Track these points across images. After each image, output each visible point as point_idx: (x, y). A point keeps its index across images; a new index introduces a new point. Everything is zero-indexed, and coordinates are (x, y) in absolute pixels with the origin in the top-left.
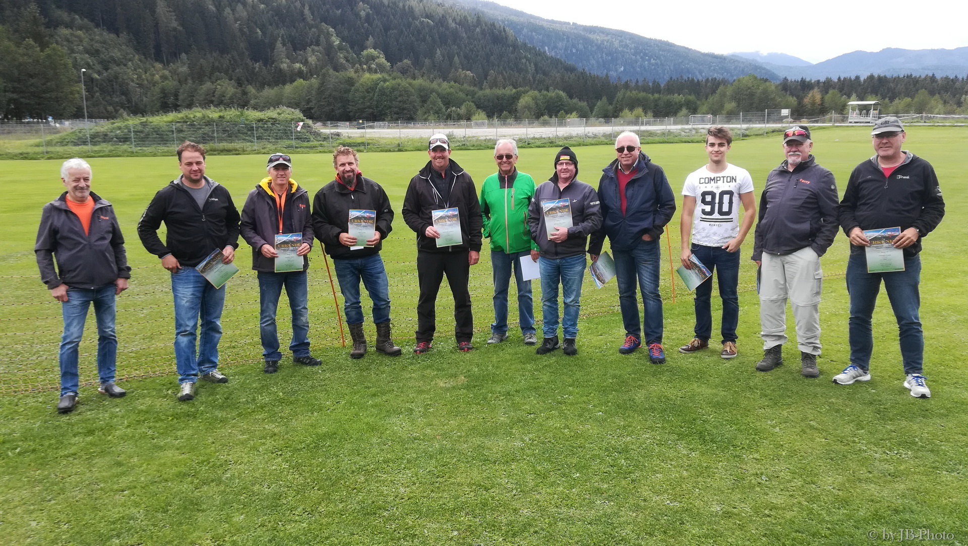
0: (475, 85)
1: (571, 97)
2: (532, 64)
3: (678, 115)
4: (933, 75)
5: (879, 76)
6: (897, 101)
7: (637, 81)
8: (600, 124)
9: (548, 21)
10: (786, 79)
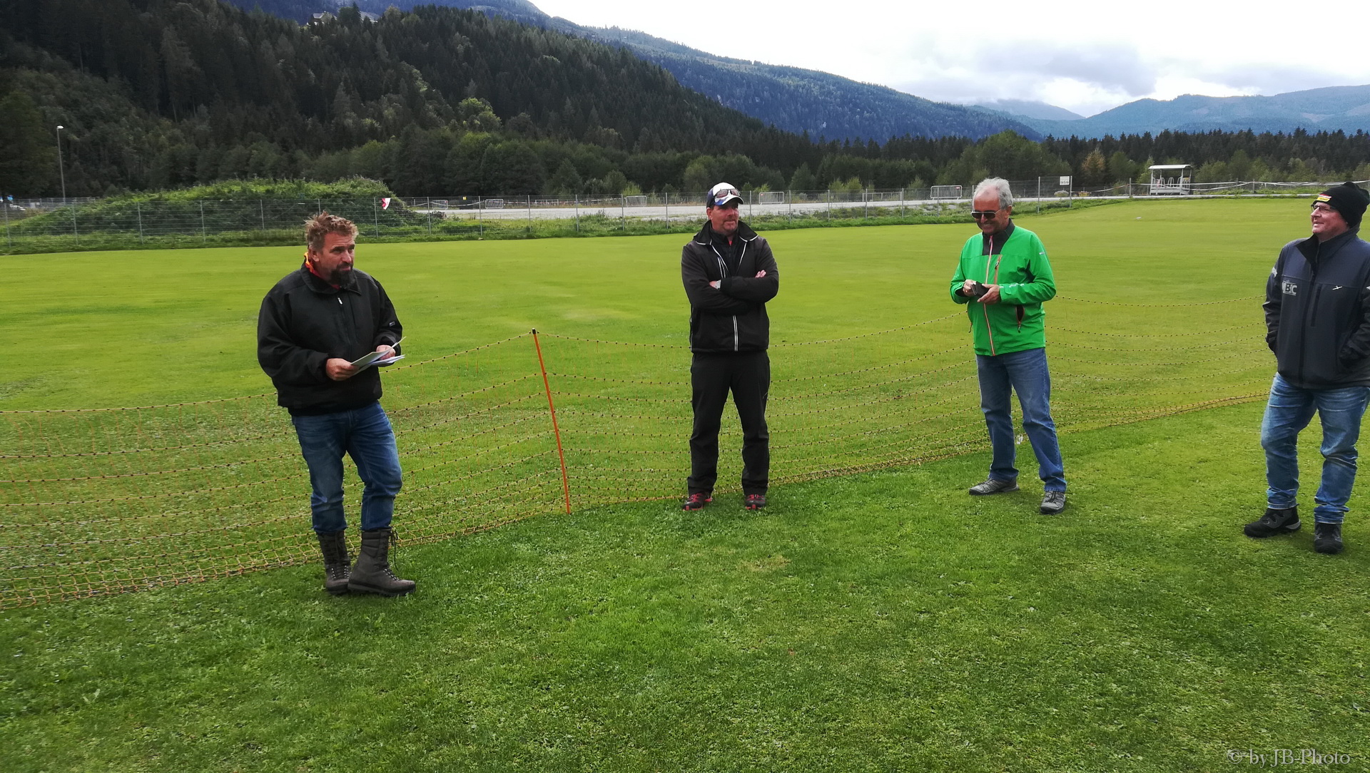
0: (622, 148)
1: (757, 163)
2: (701, 119)
3: (909, 188)
4: (1250, 130)
5: (1176, 133)
6: (1205, 166)
7: (847, 142)
8: (803, 200)
9: (720, 59)
10: (1050, 137)
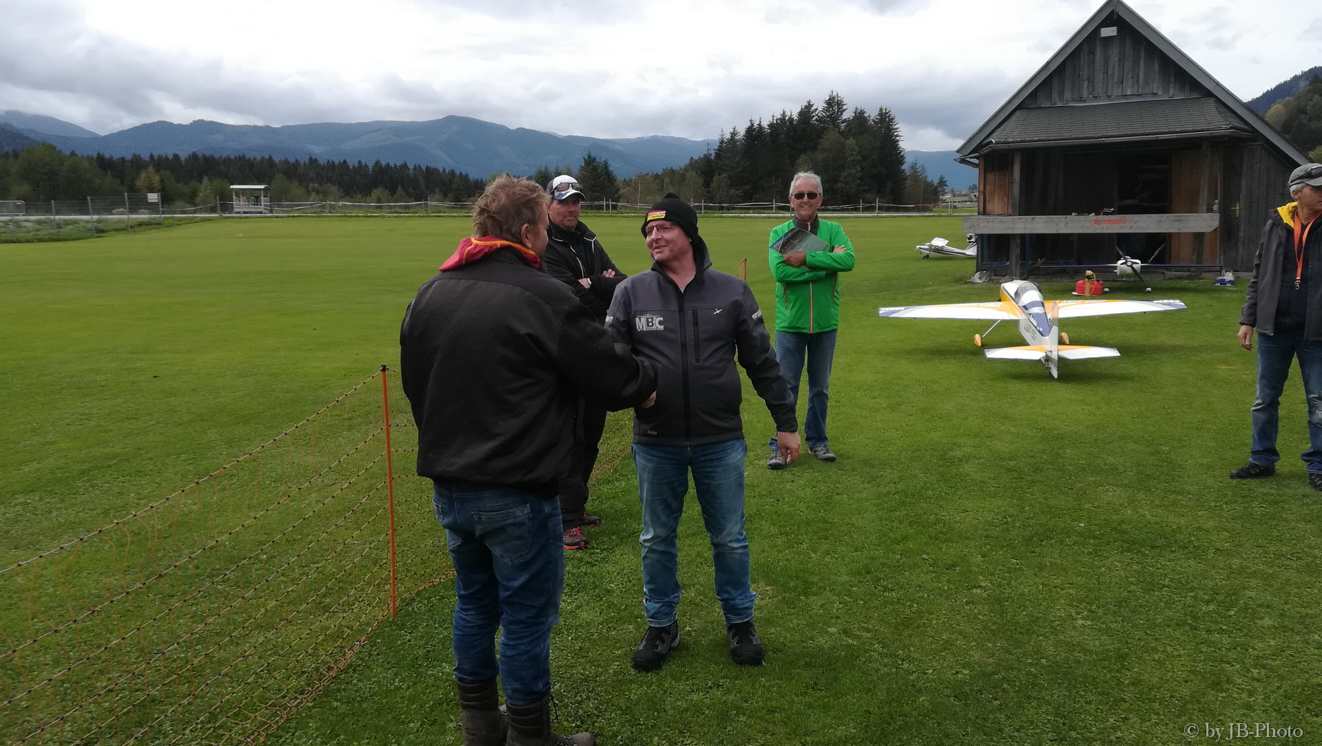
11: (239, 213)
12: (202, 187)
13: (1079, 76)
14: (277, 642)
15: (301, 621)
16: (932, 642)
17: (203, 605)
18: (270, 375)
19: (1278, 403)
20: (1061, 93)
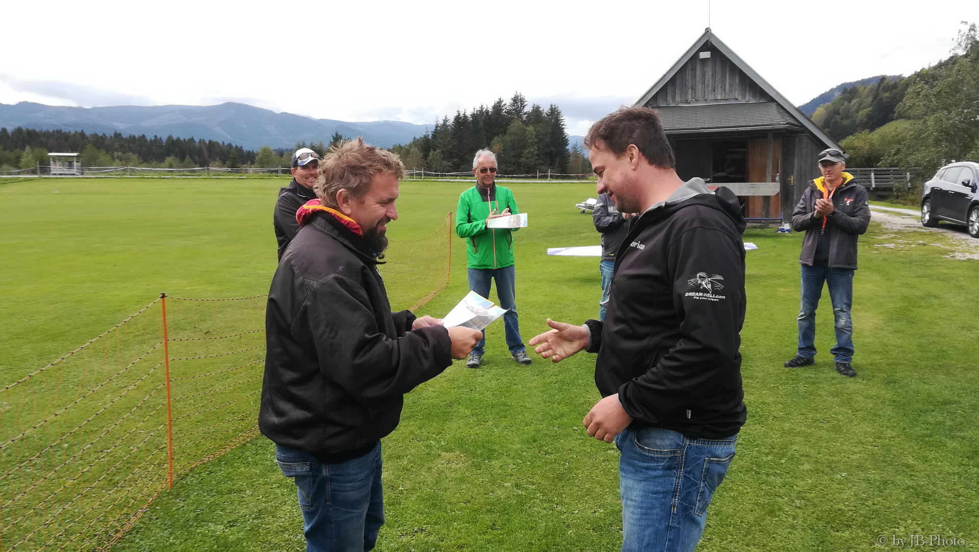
11: (55, 174)
12: (25, 154)
13: (685, 86)
14: (74, 512)
15: (95, 495)
16: (578, 490)
17: (14, 485)
18: (76, 302)
19: (815, 315)
20: (674, 97)
